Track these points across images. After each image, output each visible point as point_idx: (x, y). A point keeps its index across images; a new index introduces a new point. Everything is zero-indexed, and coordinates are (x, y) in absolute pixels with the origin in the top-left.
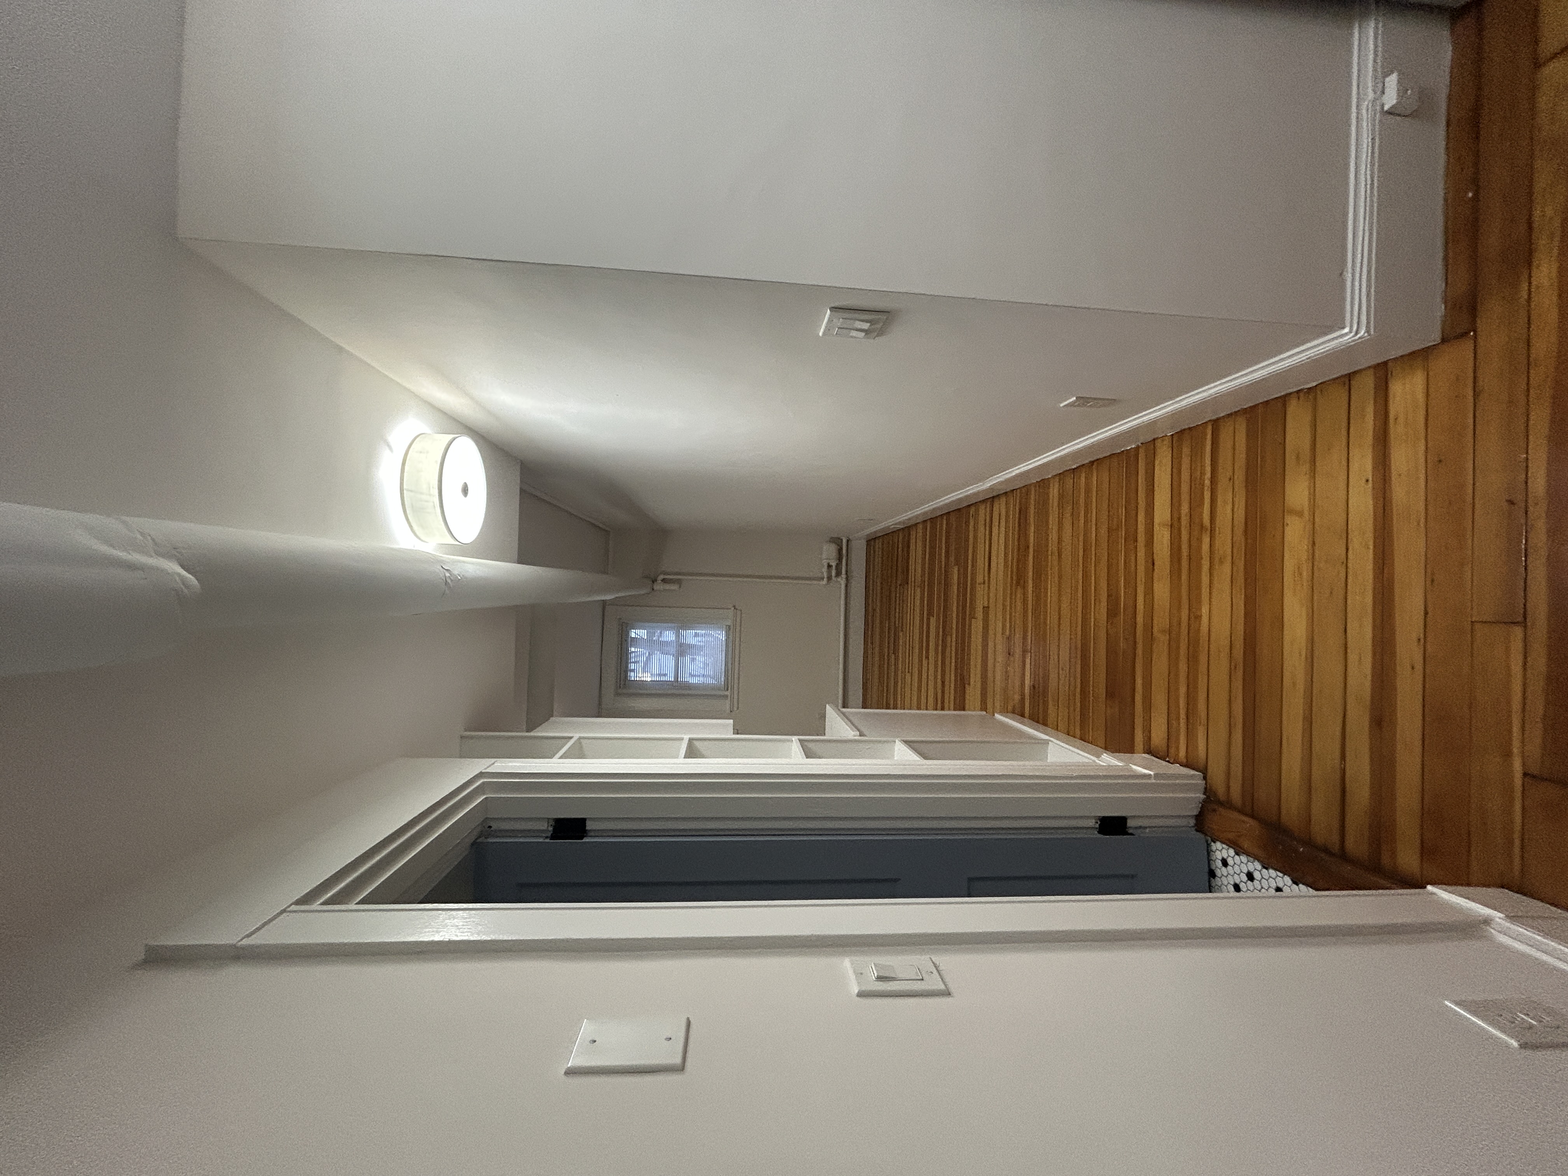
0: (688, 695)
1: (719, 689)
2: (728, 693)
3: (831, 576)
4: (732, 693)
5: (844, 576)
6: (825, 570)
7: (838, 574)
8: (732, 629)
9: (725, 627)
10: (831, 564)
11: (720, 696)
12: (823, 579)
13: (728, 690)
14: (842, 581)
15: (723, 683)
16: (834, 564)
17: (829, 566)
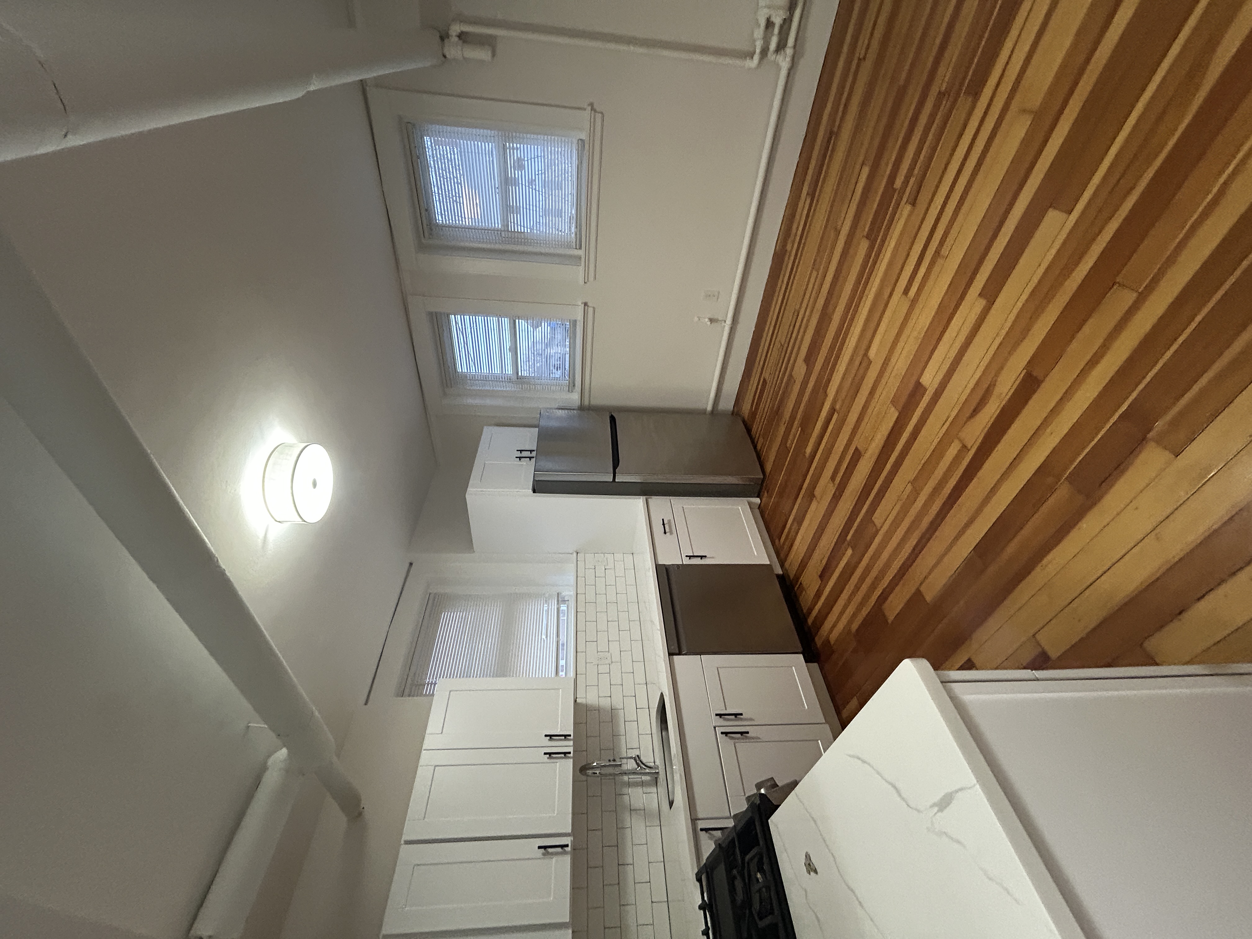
0: (523, 253)
1: (569, 247)
2: (581, 253)
3: (768, 49)
4: (588, 252)
5: (789, 51)
6: (759, 33)
7: (781, 46)
8: (587, 146)
9: (575, 141)
10: (773, 19)
11: (570, 257)
12: (751, 55)
13: (580, 248)
14: (784, 62)
15: (573, 235)
16: (777, 21)
17: (769, 24)
